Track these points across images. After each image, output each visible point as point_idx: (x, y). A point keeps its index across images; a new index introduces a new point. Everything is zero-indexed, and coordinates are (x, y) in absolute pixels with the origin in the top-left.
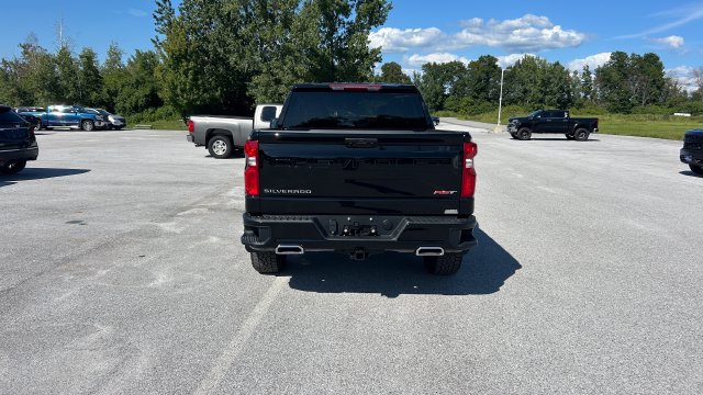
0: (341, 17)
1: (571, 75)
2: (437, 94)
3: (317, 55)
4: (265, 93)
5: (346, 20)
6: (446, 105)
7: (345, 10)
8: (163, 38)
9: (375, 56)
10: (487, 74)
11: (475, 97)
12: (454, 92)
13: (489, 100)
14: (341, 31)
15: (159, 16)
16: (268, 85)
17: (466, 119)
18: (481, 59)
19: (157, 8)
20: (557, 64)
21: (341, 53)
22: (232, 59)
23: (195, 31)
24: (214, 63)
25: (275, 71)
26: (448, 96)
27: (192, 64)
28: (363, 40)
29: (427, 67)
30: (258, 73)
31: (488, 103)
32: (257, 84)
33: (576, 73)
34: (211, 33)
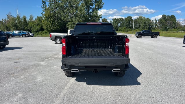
0: (91, 6)
1: (152, 21)
2: (116, 27)
3: (85, 17)
4: (71, 27)
5: (92, 7)
6: (119, 29)
7: (92, 5)
8: (44, 13)
9: (100, 17)
10: (130, 21)
11: (126, 27)
12: (121, 26)
13: (130, 28)
14: (91, 10)
15: (43, 7)
16: (72, 25)
17: (124, 33)
18: (128, 17)
19: (42, 5)
20: (148, 18)
21: (91, 16)
22: (62, 18)
23: (53, 11)
24: (58, 19)
25: (74, 21)
26: (119, 27)
27: (52, 19)
28: (97, 13)
29: (114, 19)
30: (69, 21)
31: (130, 29)
32: (69, 24)
33: (153, 20)
34: (57, 11)
